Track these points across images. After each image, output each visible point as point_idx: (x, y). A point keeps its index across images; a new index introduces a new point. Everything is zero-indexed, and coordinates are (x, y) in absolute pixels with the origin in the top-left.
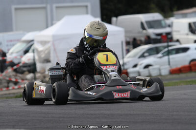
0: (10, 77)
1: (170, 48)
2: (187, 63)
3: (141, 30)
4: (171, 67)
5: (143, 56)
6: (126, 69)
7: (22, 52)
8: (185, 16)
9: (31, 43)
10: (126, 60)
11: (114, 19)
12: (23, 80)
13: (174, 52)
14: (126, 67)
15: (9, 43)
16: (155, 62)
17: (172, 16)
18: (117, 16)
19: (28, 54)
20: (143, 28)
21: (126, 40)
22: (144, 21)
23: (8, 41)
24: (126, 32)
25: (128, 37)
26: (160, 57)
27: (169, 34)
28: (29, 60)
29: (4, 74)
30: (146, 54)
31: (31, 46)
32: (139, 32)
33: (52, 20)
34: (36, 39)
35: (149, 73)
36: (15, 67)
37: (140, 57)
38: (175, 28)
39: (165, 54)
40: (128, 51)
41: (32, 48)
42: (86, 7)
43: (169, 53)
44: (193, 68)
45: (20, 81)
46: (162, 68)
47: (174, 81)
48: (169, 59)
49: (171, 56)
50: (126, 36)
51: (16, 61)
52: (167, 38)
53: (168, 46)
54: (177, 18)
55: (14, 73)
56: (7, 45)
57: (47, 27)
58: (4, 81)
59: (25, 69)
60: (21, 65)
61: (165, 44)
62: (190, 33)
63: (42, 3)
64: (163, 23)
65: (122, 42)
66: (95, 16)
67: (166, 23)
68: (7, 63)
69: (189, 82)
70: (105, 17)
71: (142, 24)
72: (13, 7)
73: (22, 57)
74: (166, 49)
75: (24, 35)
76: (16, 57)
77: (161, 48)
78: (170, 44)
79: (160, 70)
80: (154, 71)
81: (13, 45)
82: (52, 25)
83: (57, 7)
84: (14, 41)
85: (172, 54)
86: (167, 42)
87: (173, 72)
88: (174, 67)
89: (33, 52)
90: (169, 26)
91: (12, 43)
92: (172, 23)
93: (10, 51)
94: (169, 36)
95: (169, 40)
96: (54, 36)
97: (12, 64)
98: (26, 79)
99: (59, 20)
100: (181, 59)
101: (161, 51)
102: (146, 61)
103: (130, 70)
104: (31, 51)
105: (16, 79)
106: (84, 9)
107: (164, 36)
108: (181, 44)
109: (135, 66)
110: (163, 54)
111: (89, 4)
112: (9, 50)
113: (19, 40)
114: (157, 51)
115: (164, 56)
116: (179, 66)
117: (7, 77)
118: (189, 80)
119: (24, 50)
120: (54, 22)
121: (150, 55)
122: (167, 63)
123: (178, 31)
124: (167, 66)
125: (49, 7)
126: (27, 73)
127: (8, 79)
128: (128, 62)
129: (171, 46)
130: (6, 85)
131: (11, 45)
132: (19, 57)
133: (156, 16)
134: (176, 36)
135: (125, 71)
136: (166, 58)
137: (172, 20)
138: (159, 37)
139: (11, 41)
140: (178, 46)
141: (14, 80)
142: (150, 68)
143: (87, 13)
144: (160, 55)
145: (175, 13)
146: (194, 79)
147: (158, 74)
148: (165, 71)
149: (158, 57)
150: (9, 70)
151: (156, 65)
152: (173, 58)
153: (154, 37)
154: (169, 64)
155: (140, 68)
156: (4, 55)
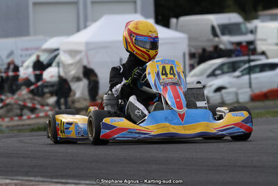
0: (24, 100)
1: (252, 64)
3: (211, 37)
4: (252, 91)
5: (213, 74)
8: (274, 18)
9: (55, 52)
10: (189, 80)
11: (173, 21)
12: (43, 105)
13: (258, 69)
15: (24, 53)
16: (230, 83)
17: (256, 18)
18: (177, 17)
19: (50, 69)
20: (215, 34)
21: (190, 50)
22: (215, 24)
23: (22, 50)
24: (190, 39)
25: (192, 46)
26: (238, 77)
27: (251, 43)
28: (52, 77)
29: (16, 96)
30: (218, 72)
31: (56, 56)
32: (209, 40)
33: (86, 20)
34: (62, 48)
35: (222, 98)
36: (32, 87)
37: (209, 76)
38: (260, 35)
39: (245, 72)
40: (192, 67)
41: (57, 60)
42: (135, 2)
43: (250, 70)
45: (38, 106)
46: (240, 91)
48: (250, 79)
49: (253, 76)
50: (189, 46)
52: (249, 49)
53: (249, 61)
54: (263, 21)
55: (30, 96)
56: (21, 56)
57: (78, 30)
58: (15, 106)
59: (46, 90)
61: (245, 58)
64: (243, 27)
65: (184, 54)
66: (146, 16)
67: (246, 28)
68: (20, 81)
70: (160, 18)
71: (213, 28)
72: (31, 1)
74: (247, 66)
75: (46, 41)
77: (240, 64)
78: (252, 57)
79: (237, 94)
80: (228, 96)
81: (30, 55)
82: (85, 27)
83: (93, 3)
84: (31, 49)
85: (254, 72)
86: (248, 55)
87: (255, 98)
88: (257, 91)
89: (58, 65)
90: (252, 32)
91: (27, 51)
92: (256, 28)
93: (26, 64)
94: (251, 47)
95: (250, 53)
96: (87, 44)
97: (27, 83)
98: (48, 105)
99: (95, 20)
100: (267, 80)
101: (239, 67)
102: (217, 82)
104: (54, 64)
105: (34, 104)
106: (131, 6)
107: (244, 47)
108: (267, 58)
110: (241, 72)
112: (23, 62)
113: (38, 49)
114: (233, 67)
115: (243, 75)
116: (265, 90)
117: (20, 100)
120: (88, 23)
121: (223, 73)
122: (248, 85)
123: (265, 40)
124: (248, 90)
125: (81, 2)
126: (48, 95)
127: (21, 103)
129: (253, 61)
130: (18, 112)
131: (26, 56)
133: (233, 18)
134: (260, 47)
136: (246, 78)
137: (256, 23)
139: (27, 49)
140: (263, 61)
141: (30, 105)
142: (223, 91)
143: (135, 12)
144: (237, 73)
145: (261, 13)
147: (235, 100)
148: (245, 96)
149: (235, 77)
150: (24, 92)
151: (232, 87)
152: (255, 78)
153: (230, 47)
154: (250, 87)
155: (209, 92)
156: (16, 69)
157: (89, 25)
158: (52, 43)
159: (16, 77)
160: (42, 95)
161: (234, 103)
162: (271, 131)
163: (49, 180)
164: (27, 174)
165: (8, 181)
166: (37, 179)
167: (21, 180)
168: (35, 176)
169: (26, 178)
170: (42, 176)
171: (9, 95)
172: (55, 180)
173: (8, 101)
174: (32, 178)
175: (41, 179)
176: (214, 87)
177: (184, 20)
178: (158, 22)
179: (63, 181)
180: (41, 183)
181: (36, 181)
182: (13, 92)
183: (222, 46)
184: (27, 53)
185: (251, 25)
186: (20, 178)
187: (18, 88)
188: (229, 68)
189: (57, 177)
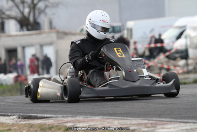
0: (162, 64)
9: (183, 28)
12: (175, 66)
19: (180, 40)
23: (160, 27)
28: (181, 46)
29: (156, 60)
34: (189, 25)
36: (167, 54)
51: (168, 48)
55: (166, 60)
59: (177, 55)
60: (173, 51)
98: (179, 66)
119: (177, 35)
126: (179, 59)
127: (160, 65)
130: (158, 71)
132: (171, 44)
139: (163, 27)
150: (162, 57)
158: (181, 22)
160: (175, 59)
163: (176, 120)
164: (160, 116)
165: (146, 121)
166: (167, 120)
167: (155, 120)
168: (166, 118)
169: (159, 119)
170: (171, 118)
172: (179, 120)
173: (150, 64)
174: (163, 119)
175: (169, 120)
179: (185, 121)
180: (169, 123)
181: (166, 121)
186: (155, 119)
189: (181, 118)
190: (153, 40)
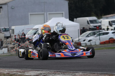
0: (27, 45)
1: (100, 33)
2: (108, 40)
3: (87, 24)
4: (100, 41)
5: (88, 36)
6: (80, 42)
7: (33, 34)
8: (107, 18)
10: (80, 38)
11: (75, 19)
13: (102, 34)
14: (80, 41)
15: (27, 30)
16: (93, 39)
17: (102, 18)
19: (35, 35)
20: (88, 23)
21: (80, 29)
23: (26, 29)
24: (80, 25)
26: (96, 37)
27: (100, 26)
29: (25, 44)
30: (89, 35)
31: (37, 31)
32: (86, 25)
34: (39, 28)
35: (91, 44)
36: (30, 41)
37: (86, 37)
38: (103, 23)
39: (98, 35)
41: (38, 32)
42: (63, 13)
43: (100, 35)
44: (111, 42)
46: (96, 41)
47: (102, 48)
48: (100, 37)
49: (100, 36)
50: (80, 27)
51: (30, 38)
52: (99, 28)
53: (99, 32)
54: (104, 19)
55: (29, 43)
56: (26, 31)
60: (32, 39)
61: (98, 31)
62: (109, 26)
63: (42, 12)
64: (97, 21)
65: (78, 30)
66: (66, 18)
67: (98, 21)
68: (26, 39)
69: (108, 48)
70: (71, 18)
71: (88, 21)
72: (29, 14)
73: (33, 36)
74: (98, 33)
75: (34, 26)
76: (30, 36)
77: (96, 33)
78: (100, 31)
79: (95, 42)
80: (93, 43)
81: (29, 31)
82: (47, 22)
83: (49, 14)
84: (29, 29)
85: (101, 35)
86: (99, 30)
87: (101, 43)
88: (102, 41)
90: (100, 23)
91: (29, 30)
92: (101, 21)
93: (28, 34)
94: (100, 27)
95: (100, 29)
97: (28, 39)
99: (50, 19)
100: (105, 38)
101: (96, 34)
102: (89, 38)
103: (82, 42)
104: (37, 33)
106: (61, 15)
107: (98, 27)
108: (105, 31)
109: (84, 41)
111: (64, 13)
112: (27, 33)
113: (32, 29)
114: (94, 34)
115: (97, 36)
116: (104, 41)
117: (26, 45)
118: (108, 47)
119: (34, 33)
120: (48, 20)
121: (91, 36)
122: (99, 39)
123: (104, 25)
124: (99, 41)
125: (45, 13)
127: (27, 46)
128: (81, 39)
129: (101, 32)
131: (28, 31)
132: (32, 36)
133: (94, 18)
134: (103, 27)
135: (80, 43)
136: (98, 37)
137: (101, 20)
138: (95, 28)
139: (28, 29)
140: (104, 31)
142: (91, 41)
143: (63, 17)
144: (95, 36)
145: (103, 16)
146: (111, 47)
147: (95, 44)
148: (98, 43)
149: (95, 37)
150: (27, 42)
151: (94, 40)
152: (101, 37)
153: (93, 27)
154: (100, 40)
155: (87, 42)
156: (25, 35)
157: (48, 21)
158: (36, 27)
159: (25, 38)
161: (94, 45)
162: (105, 54)
171: (23, 43)
173: (22, 45)
176: (88, 40)
177: (78, 19)
178: (70, 20)
182: (24, 42)
183: (91, 27)
184: (28, 30)
185: (100, 20)
187: (25, 41)
188: (93, 34)
189: (37, 69)
190: (23, 34)
